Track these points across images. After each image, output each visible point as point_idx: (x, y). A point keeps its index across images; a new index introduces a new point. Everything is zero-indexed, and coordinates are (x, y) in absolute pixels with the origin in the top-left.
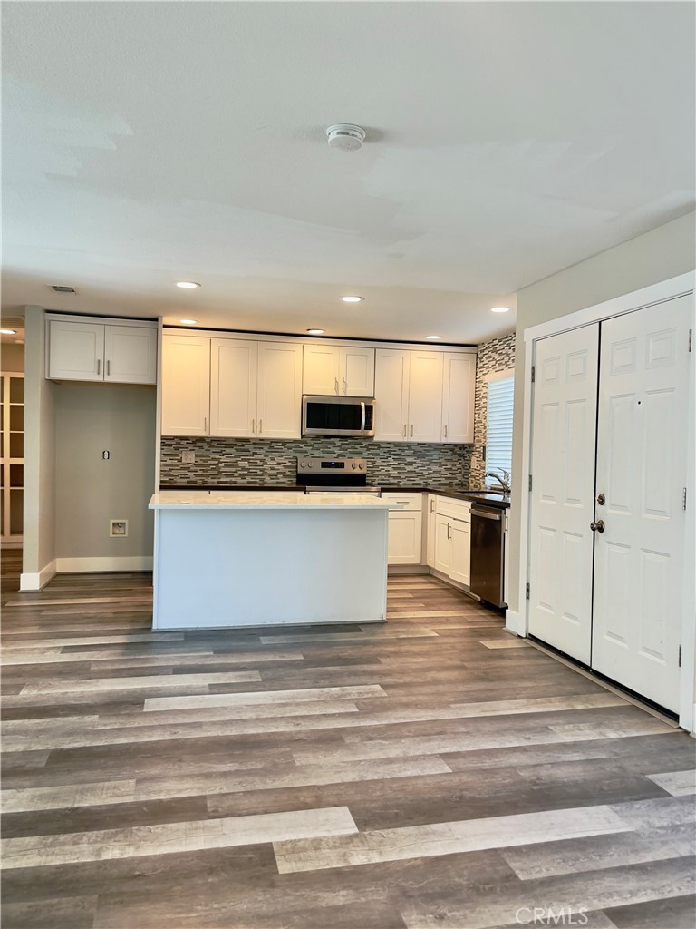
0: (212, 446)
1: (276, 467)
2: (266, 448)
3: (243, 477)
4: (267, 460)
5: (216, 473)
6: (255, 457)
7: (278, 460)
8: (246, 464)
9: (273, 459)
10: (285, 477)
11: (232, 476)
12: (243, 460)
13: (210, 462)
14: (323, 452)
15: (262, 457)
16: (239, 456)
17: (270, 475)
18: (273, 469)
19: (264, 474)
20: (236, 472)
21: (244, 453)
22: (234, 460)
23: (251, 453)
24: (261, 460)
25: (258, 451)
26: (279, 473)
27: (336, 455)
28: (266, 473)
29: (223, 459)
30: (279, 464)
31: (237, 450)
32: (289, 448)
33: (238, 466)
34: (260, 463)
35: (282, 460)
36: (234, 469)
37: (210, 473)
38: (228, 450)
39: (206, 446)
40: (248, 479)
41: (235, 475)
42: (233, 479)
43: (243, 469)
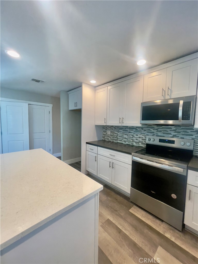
0: (115, 129)
1: (138, 139)
2: (134, 130)
3: (125, 141)
4: (135, 135)
5: (116, 139)
6: (130, 134)
7: (139, 136)
8: (126, 136)
9: (137, 135)
10: (142, 144)
11: (121, 141)
12: (125, 135)
13: (115, 135)
14: (164, 133)
15: (132, 134)
16: (124, 133)
17: (136, 142)
18: (137, 139)
19: (133, 141)
20: (123, 139)
21: (126, 132)
22: (122, 134)
23: (128, 132)
24: (132, 135)
25: (131, 131)
26: (139, 142)
27: (172, 136)
28: (134, 141)
29: (119, 134)
30: (140, 138)
31: (123, 131)
32: (145, 130)
33: (123, 137)
34: (131, 137)
35: (141, 136)
36: (122, 138)
37: (115, 139)
38: (120, 130)
40: (127, 143)
41: (123, 140)
42: (122, 142)
43: (125, 138)
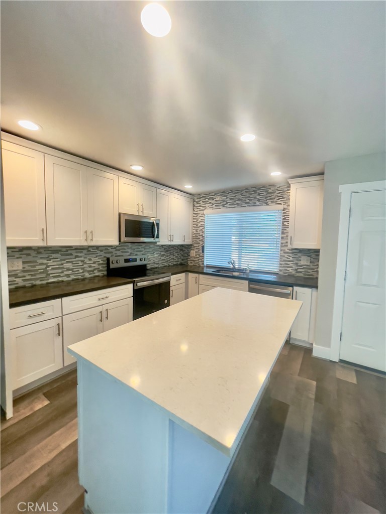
0: (40, 253)
1: (93, 265)
2: (85, 252)
3: (68, 276)
4: (86, 260)
5: (44, 275)
6: (77, 259)
7: (94, 259)
8: (69, 265)
9: (90, 260)
10: (99, 271)
11: (59, 276)
12: (67, 262)
13: (38, 268)
15: (82, 259)
16: (64, 260)
17: (88, 272)
18: (90, 267)
19: (85, 271)
20: (62, 272)
21: (68, 257)
22: (60, 263)
23: (74, 256)
24: (82, 261)
25: (79, 254)
26: (95, 270)
27: (128, 254)
28: (86, 271)
29: (50, 263)
30: (94, 263)
31: (62, 255)
32: (101, 251)
33: (63, 268)
34: (81, 264)
35: (96, 259)
36: (60, 271)
37: (38, 276)
38: (54, 256)
39: (33, 253)
40: (73, 277)
41: (62, 275)
42: (60, 279)
43: (68, 269)
